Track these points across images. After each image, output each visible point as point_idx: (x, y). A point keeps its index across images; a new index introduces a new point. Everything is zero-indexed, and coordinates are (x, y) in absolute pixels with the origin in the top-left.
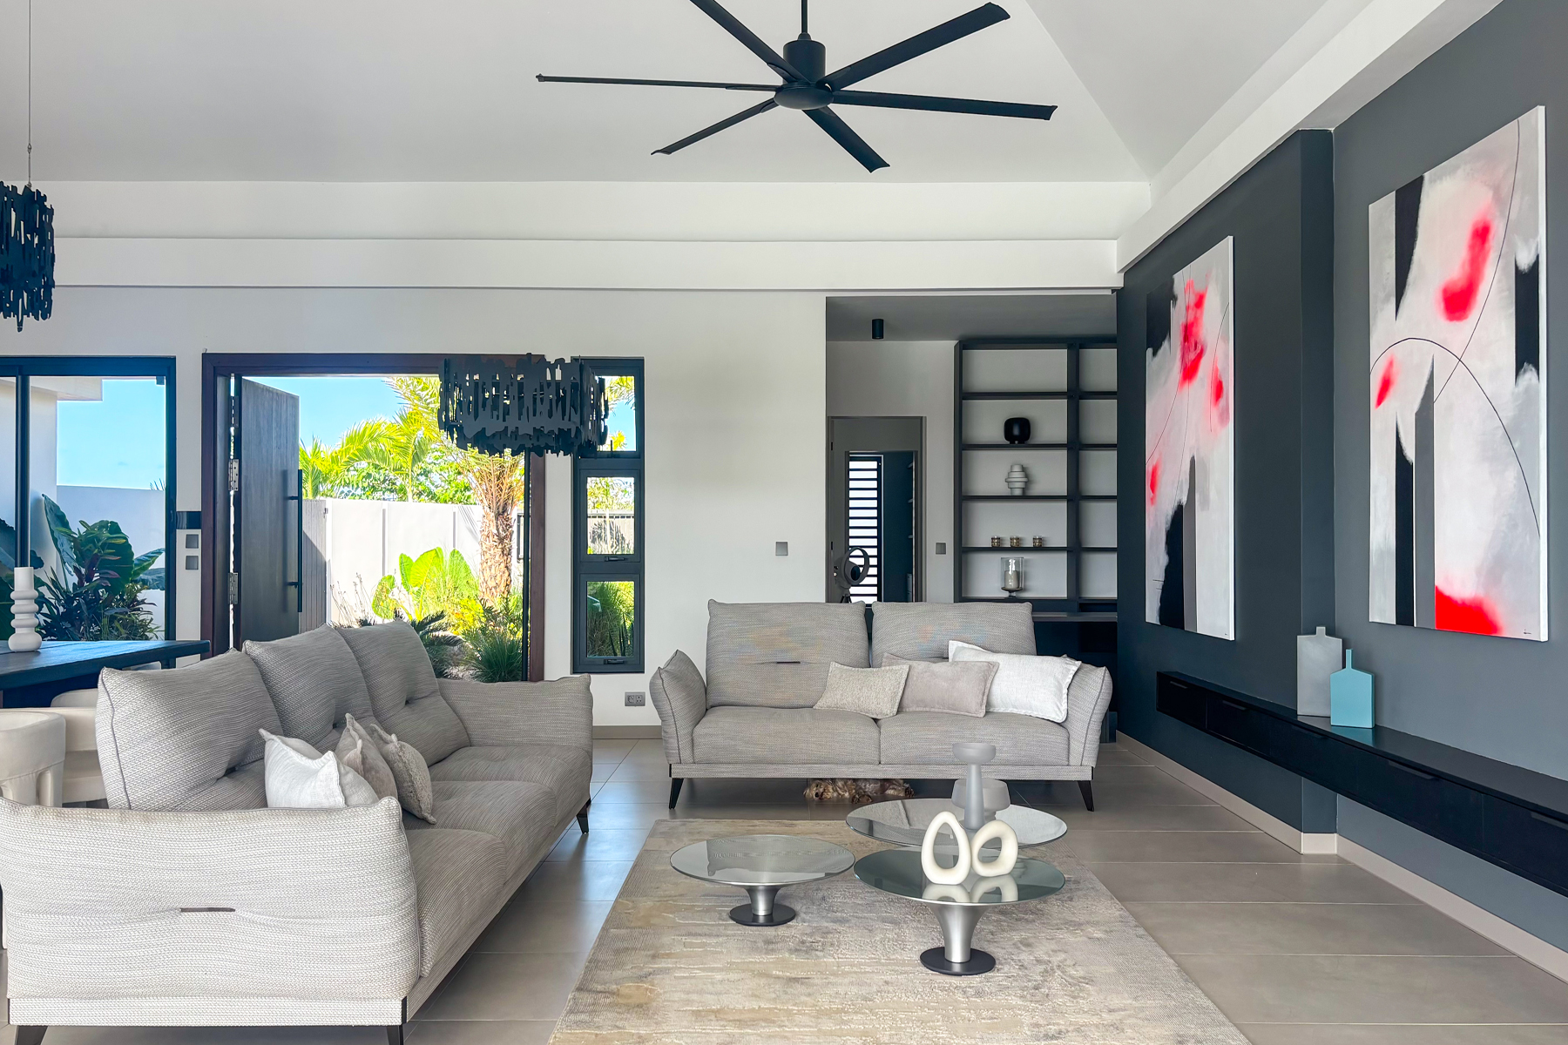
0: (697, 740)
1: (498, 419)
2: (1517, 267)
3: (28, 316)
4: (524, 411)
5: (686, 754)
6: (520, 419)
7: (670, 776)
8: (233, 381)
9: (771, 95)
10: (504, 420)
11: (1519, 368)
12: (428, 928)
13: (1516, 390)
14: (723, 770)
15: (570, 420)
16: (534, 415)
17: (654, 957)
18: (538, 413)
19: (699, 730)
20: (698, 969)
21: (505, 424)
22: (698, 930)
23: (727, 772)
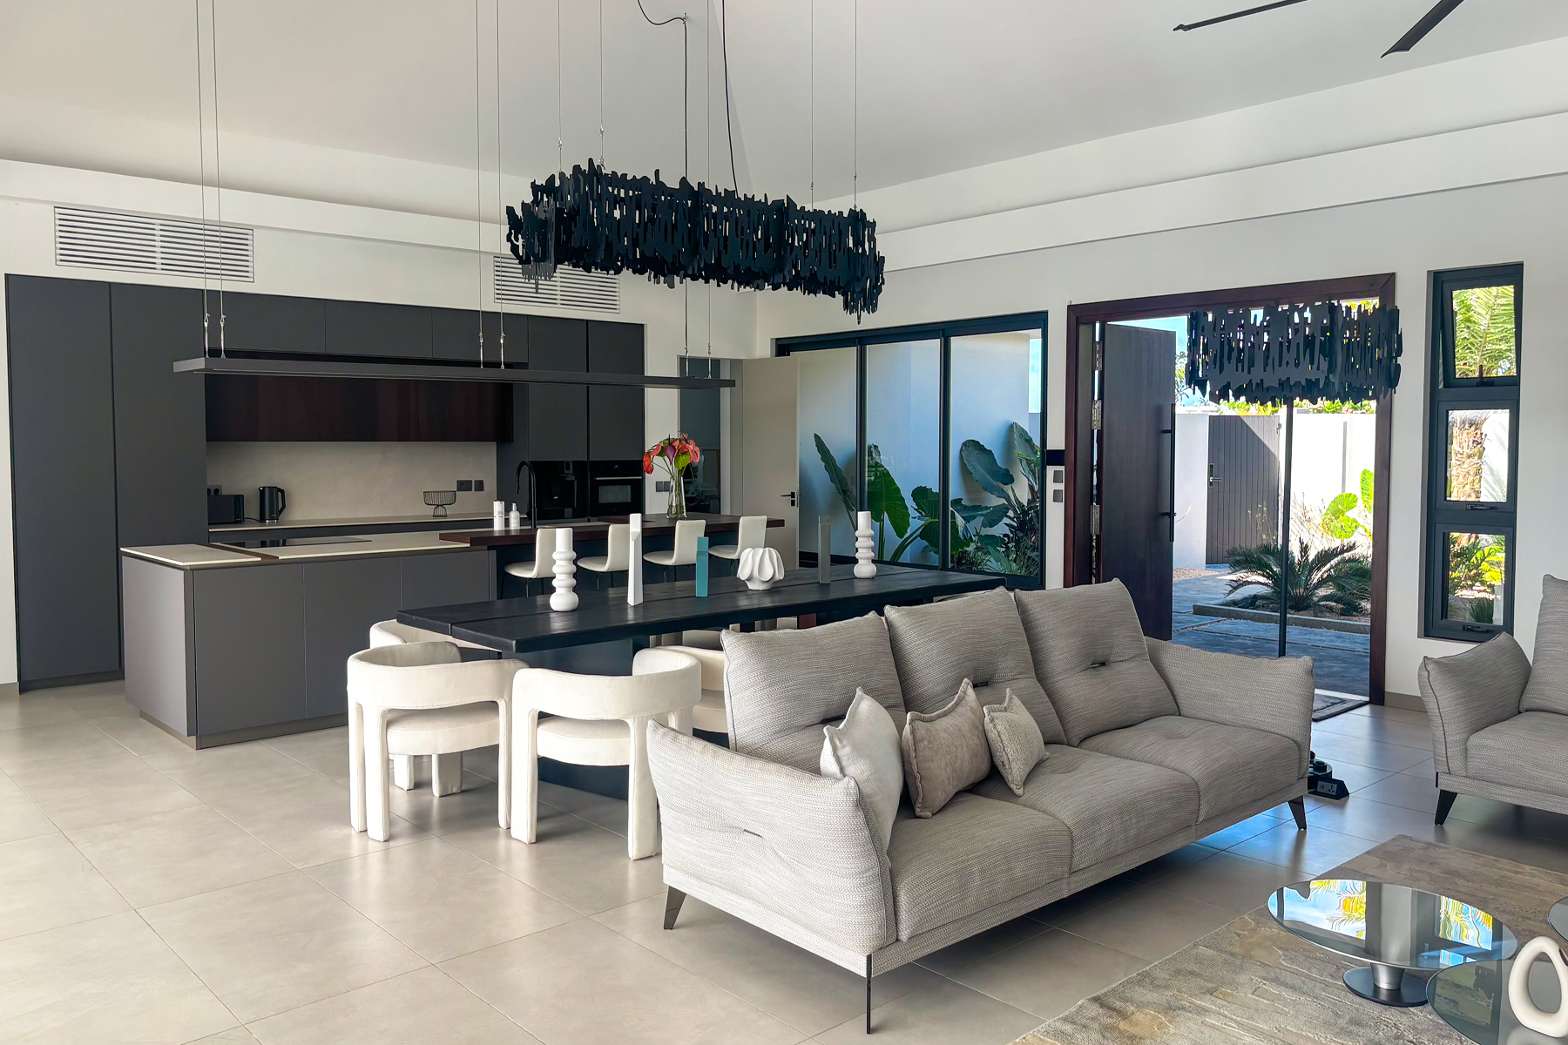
0: (1471, 752)
1: (1243, 371)
4: (1270, 361)
5: (1456, 764)
6: (1265, 371)
7: (1437, 786)
8: (1098, 325)
10: (1249, 373)
12: (903, 899)
14: (1506, 793)
15: (1318, 369)
16: (1280, 366)
17: (1211, 992)
18: (1284, 363)
19: (1476, 739)
20: (1235, 1021)
21: (1250, 377)
22: (1289, 979)
23: (1510, 796)
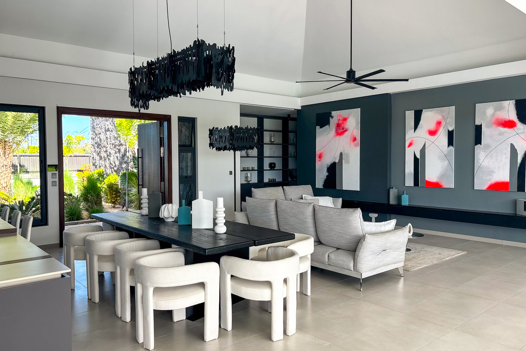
2: (448, 130)
3: (142, 108)
9: (344, 81)
11: (448, 146)
13: (448, 149)
